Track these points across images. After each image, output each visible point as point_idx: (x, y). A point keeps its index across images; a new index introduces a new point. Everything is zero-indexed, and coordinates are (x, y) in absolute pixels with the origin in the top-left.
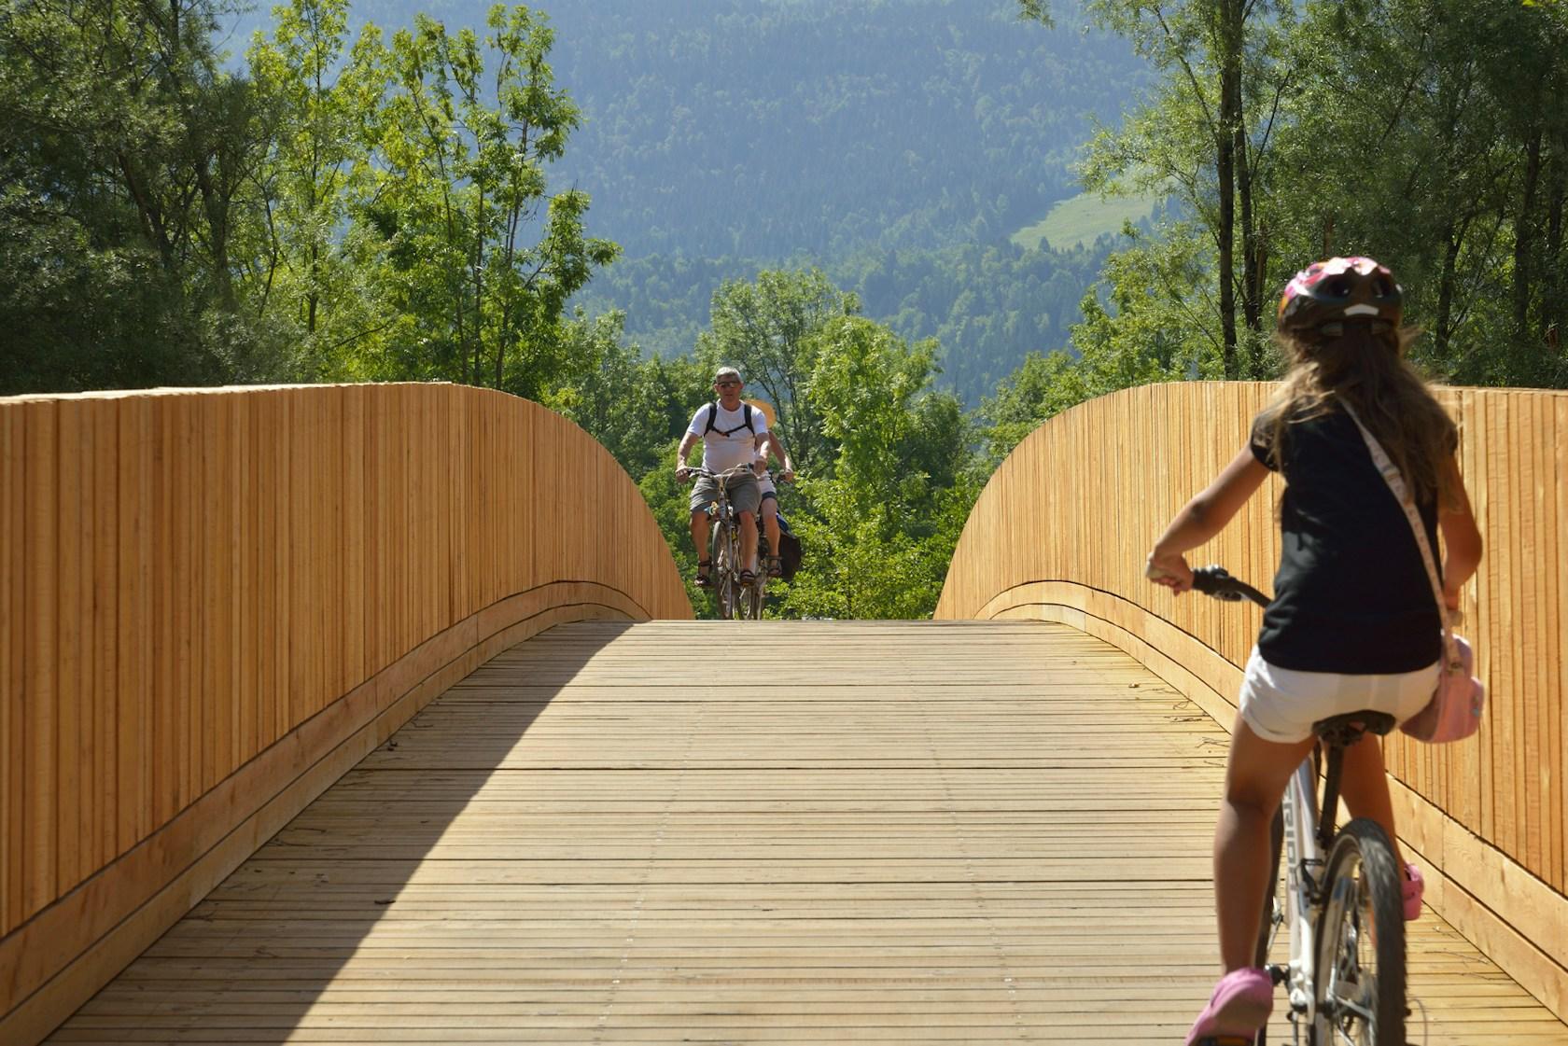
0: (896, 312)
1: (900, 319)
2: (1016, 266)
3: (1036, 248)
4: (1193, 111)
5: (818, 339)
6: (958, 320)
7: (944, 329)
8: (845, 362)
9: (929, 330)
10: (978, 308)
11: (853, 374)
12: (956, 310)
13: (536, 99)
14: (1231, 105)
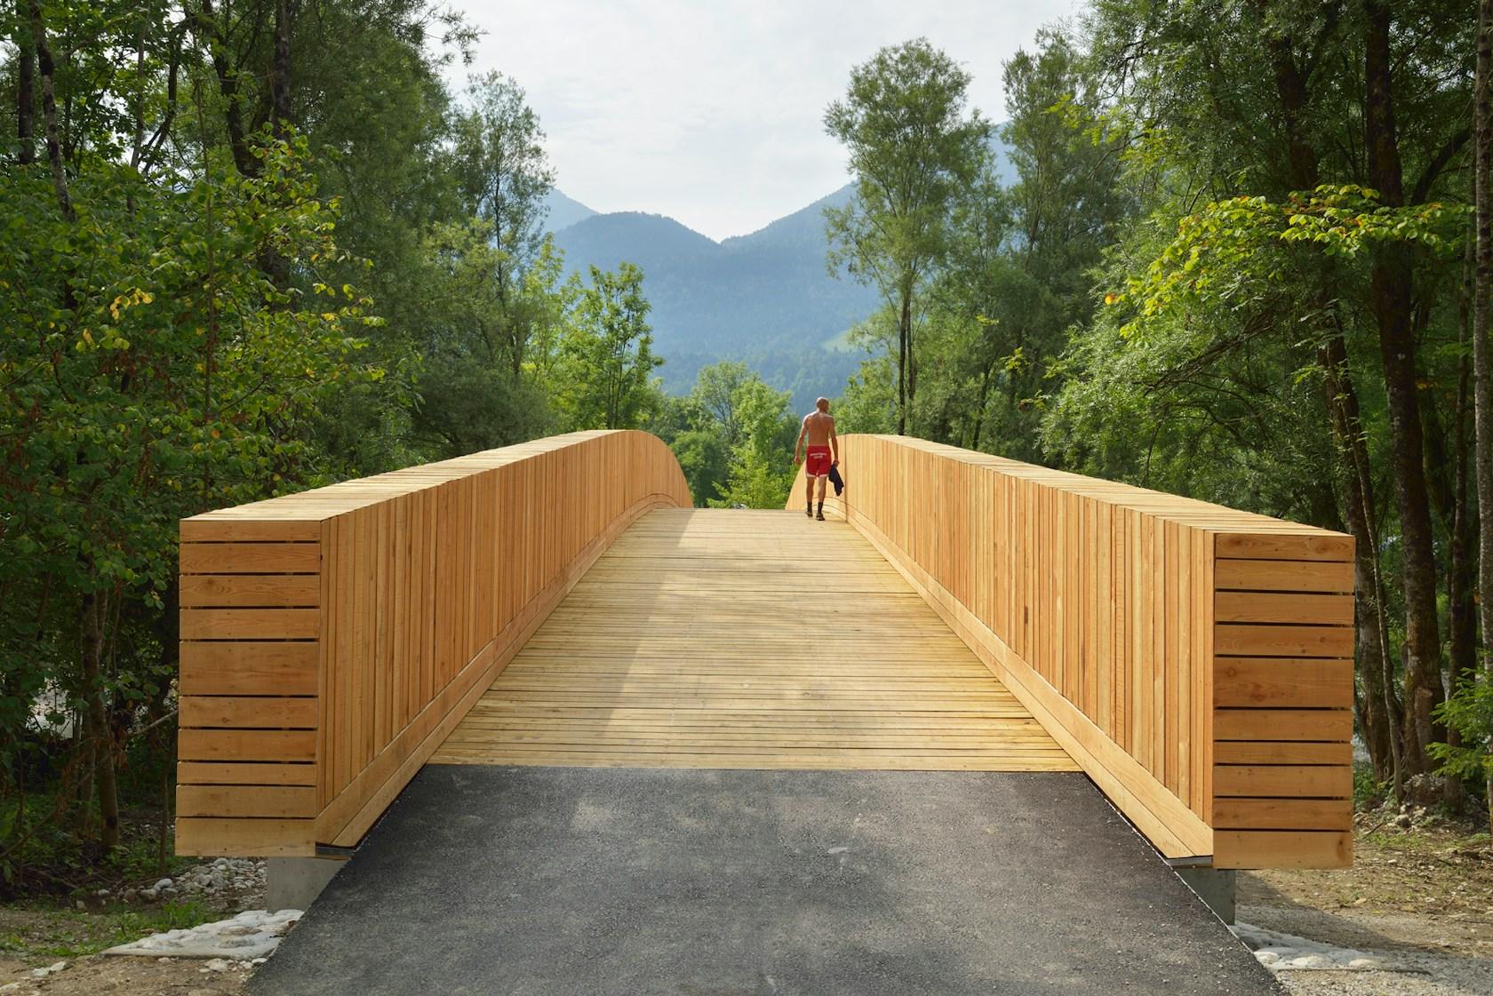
0: (773, 377)
1: (775, 379)
2: (824, 358)
3: (832, 350)
4: (891, 317)
5: (742, 390)
6: (799, 380)
7: (793, 384)
8: (754, 402)
9: (787, 386)
10: (808, 375)
11: (757, 407)
12: (798, 376)
13: (635, 300)
14: (906, 314)
